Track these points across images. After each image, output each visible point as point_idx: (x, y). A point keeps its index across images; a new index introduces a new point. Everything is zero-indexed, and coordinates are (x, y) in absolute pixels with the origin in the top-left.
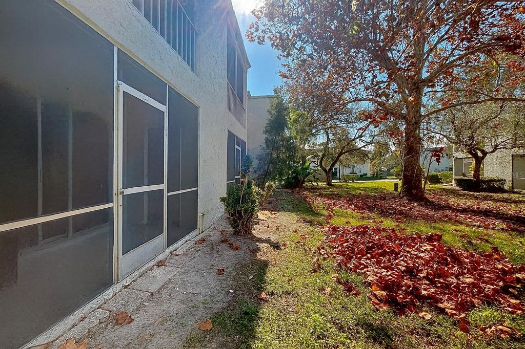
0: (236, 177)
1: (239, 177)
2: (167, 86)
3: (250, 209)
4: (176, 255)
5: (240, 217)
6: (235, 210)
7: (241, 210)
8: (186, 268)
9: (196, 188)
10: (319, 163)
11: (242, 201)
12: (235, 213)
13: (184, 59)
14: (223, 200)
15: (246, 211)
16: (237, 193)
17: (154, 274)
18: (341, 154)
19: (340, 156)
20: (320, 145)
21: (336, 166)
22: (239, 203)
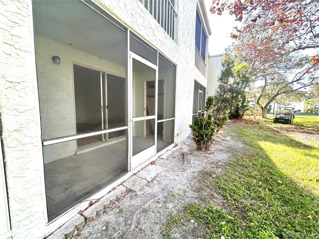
0: (198, 111)
1: (201, 111)
2: (158, 52)
3: (210, 134)
4: (162, 159)
5: (203, 139)
6: (199, 134)
7: (204, 134)
8: (168, 168)
9: (174, 118)
10: (256, 102)
11: (204, 128)
12: (199, 136)
13: (168, 33)
14: (191, 127)
15: (206, 135)
16: (201, 123)
17: (149, 169)
18: (278, 94)
19: (276, 96)
20: (258, 88)
21: (272, 104)
22: (202, 129)
